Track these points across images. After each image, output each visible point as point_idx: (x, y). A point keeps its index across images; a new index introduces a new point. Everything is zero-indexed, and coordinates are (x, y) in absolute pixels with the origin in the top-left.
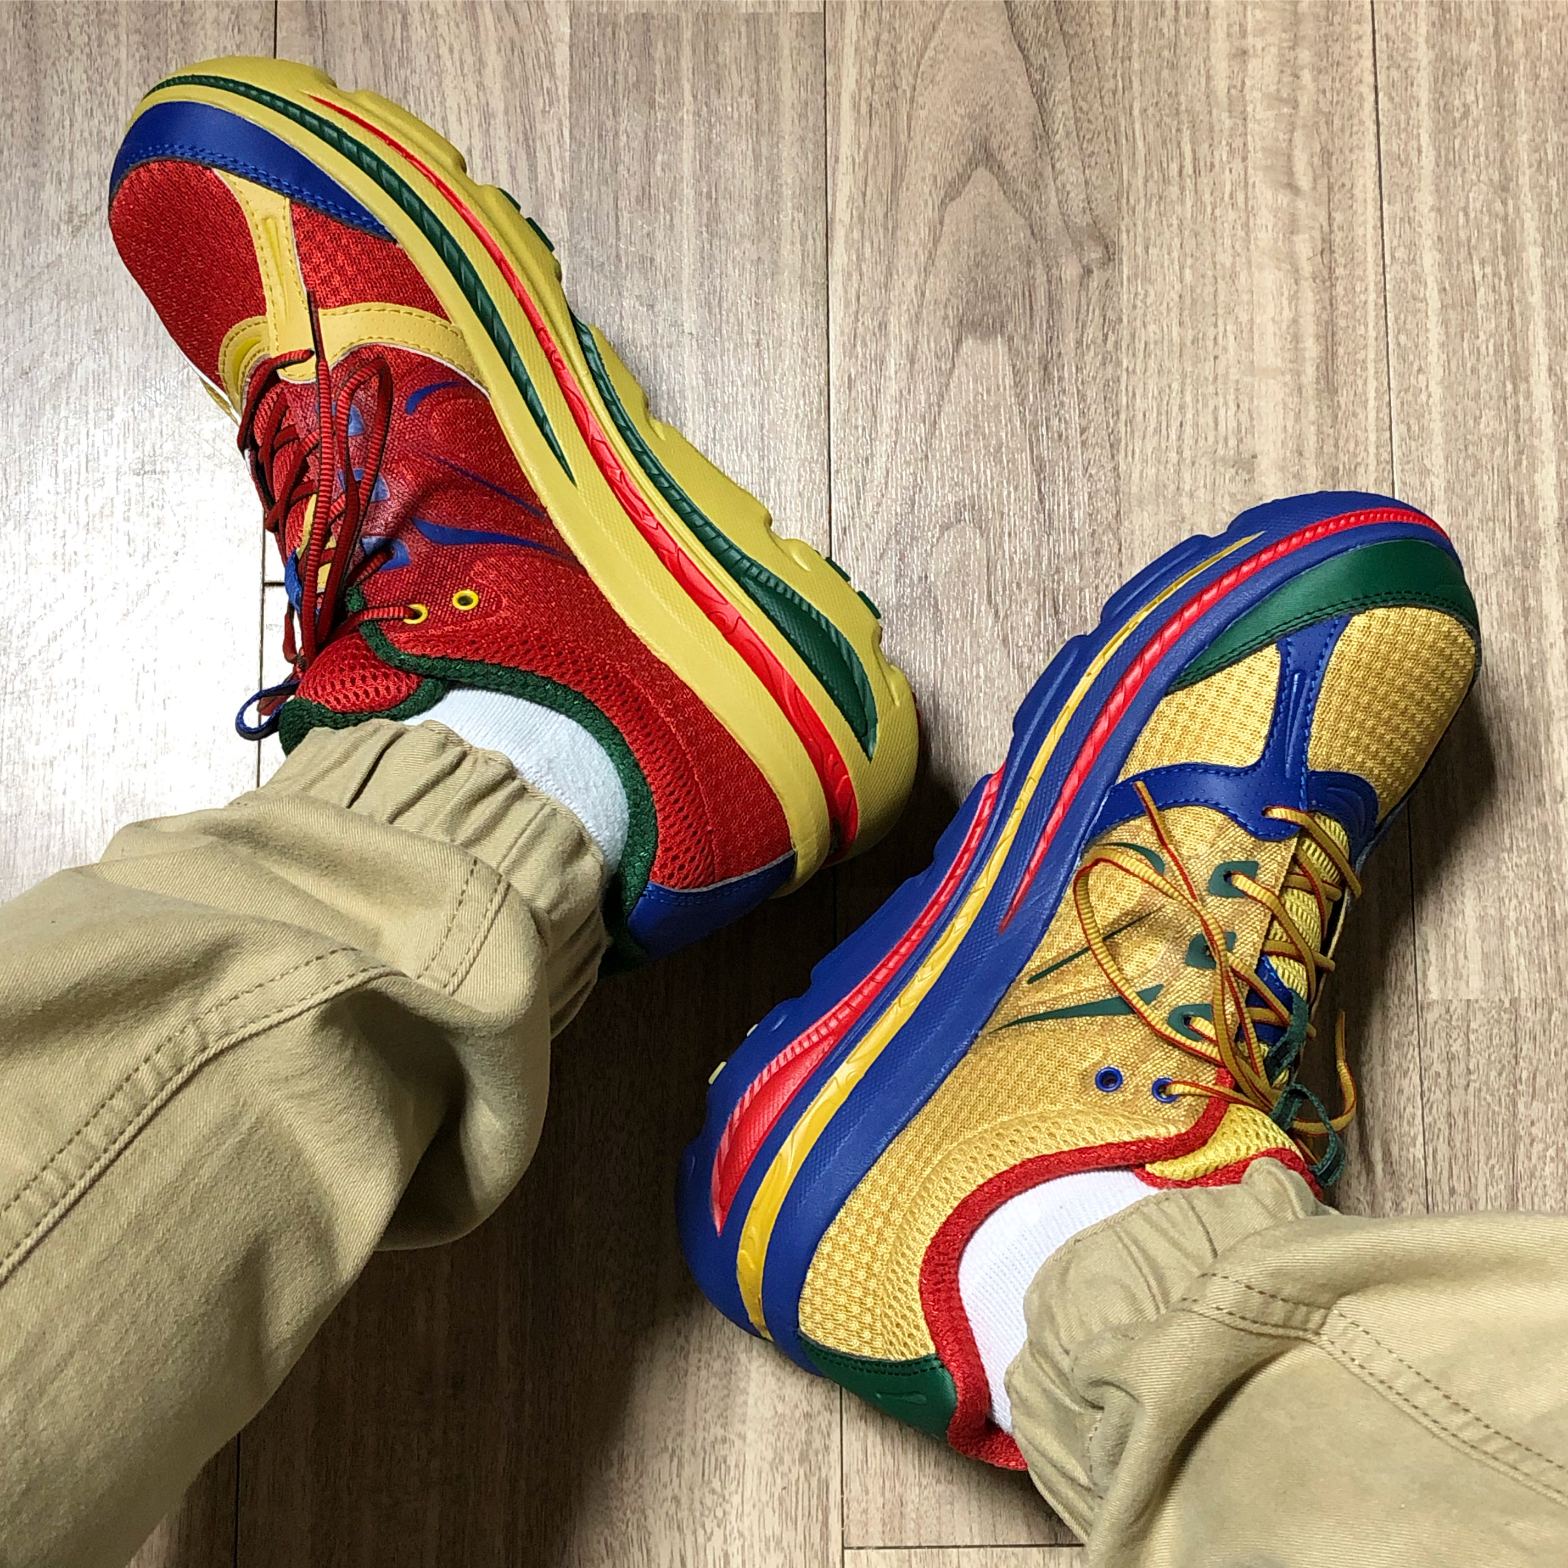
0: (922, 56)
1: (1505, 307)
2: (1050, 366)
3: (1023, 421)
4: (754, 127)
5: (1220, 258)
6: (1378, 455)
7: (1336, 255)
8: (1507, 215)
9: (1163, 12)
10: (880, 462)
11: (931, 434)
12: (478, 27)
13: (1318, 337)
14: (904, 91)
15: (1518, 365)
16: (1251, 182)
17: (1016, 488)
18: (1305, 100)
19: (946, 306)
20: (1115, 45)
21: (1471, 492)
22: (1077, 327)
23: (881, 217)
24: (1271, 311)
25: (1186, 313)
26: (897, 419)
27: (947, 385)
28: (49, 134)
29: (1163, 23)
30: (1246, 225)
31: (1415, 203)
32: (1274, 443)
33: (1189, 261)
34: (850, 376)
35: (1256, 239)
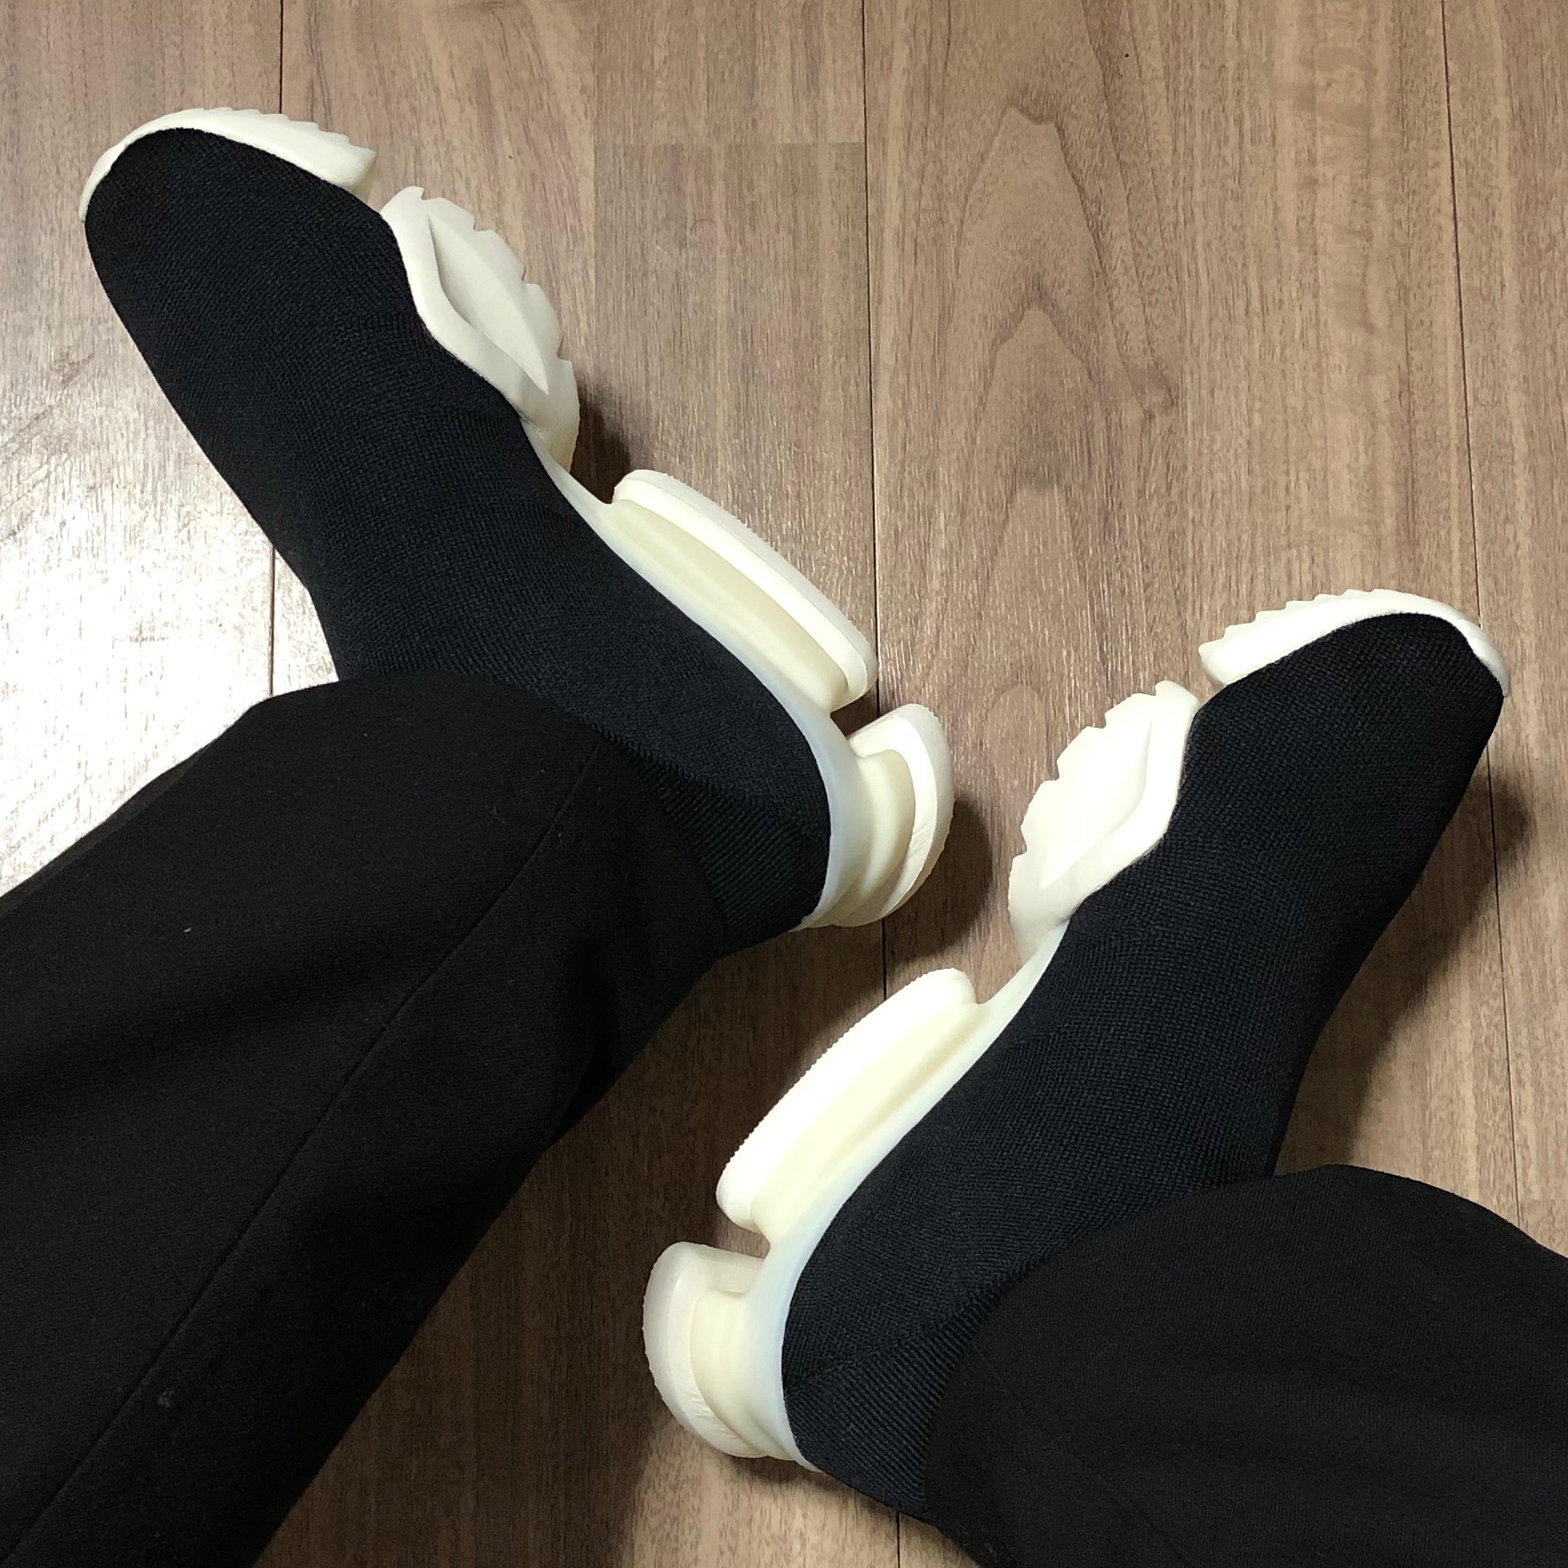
0: (970, 189)
2: (1111, 518)
4: (792, 263)
5: (1291, 400)
7: (1414, 396)
9: (1227, 140)
11: (984, 590)
12: (496, 162)
13: (1397, 485)
14: (952, 226)
16: (1322, 320)
18: (1379, 232)
19: (998, 454)
20: (1176, 174)
22: (1139, 476)
23: (927, 358)
25: (1255, 460)
26: (947, 575)
27: (1001, 538)
28: (37, 274)
29: (1227, 152)
30: (1319, 365)
31: (1499, 340)
33: (1258, 405)
34: (896, 531)
35: (1329, 379)
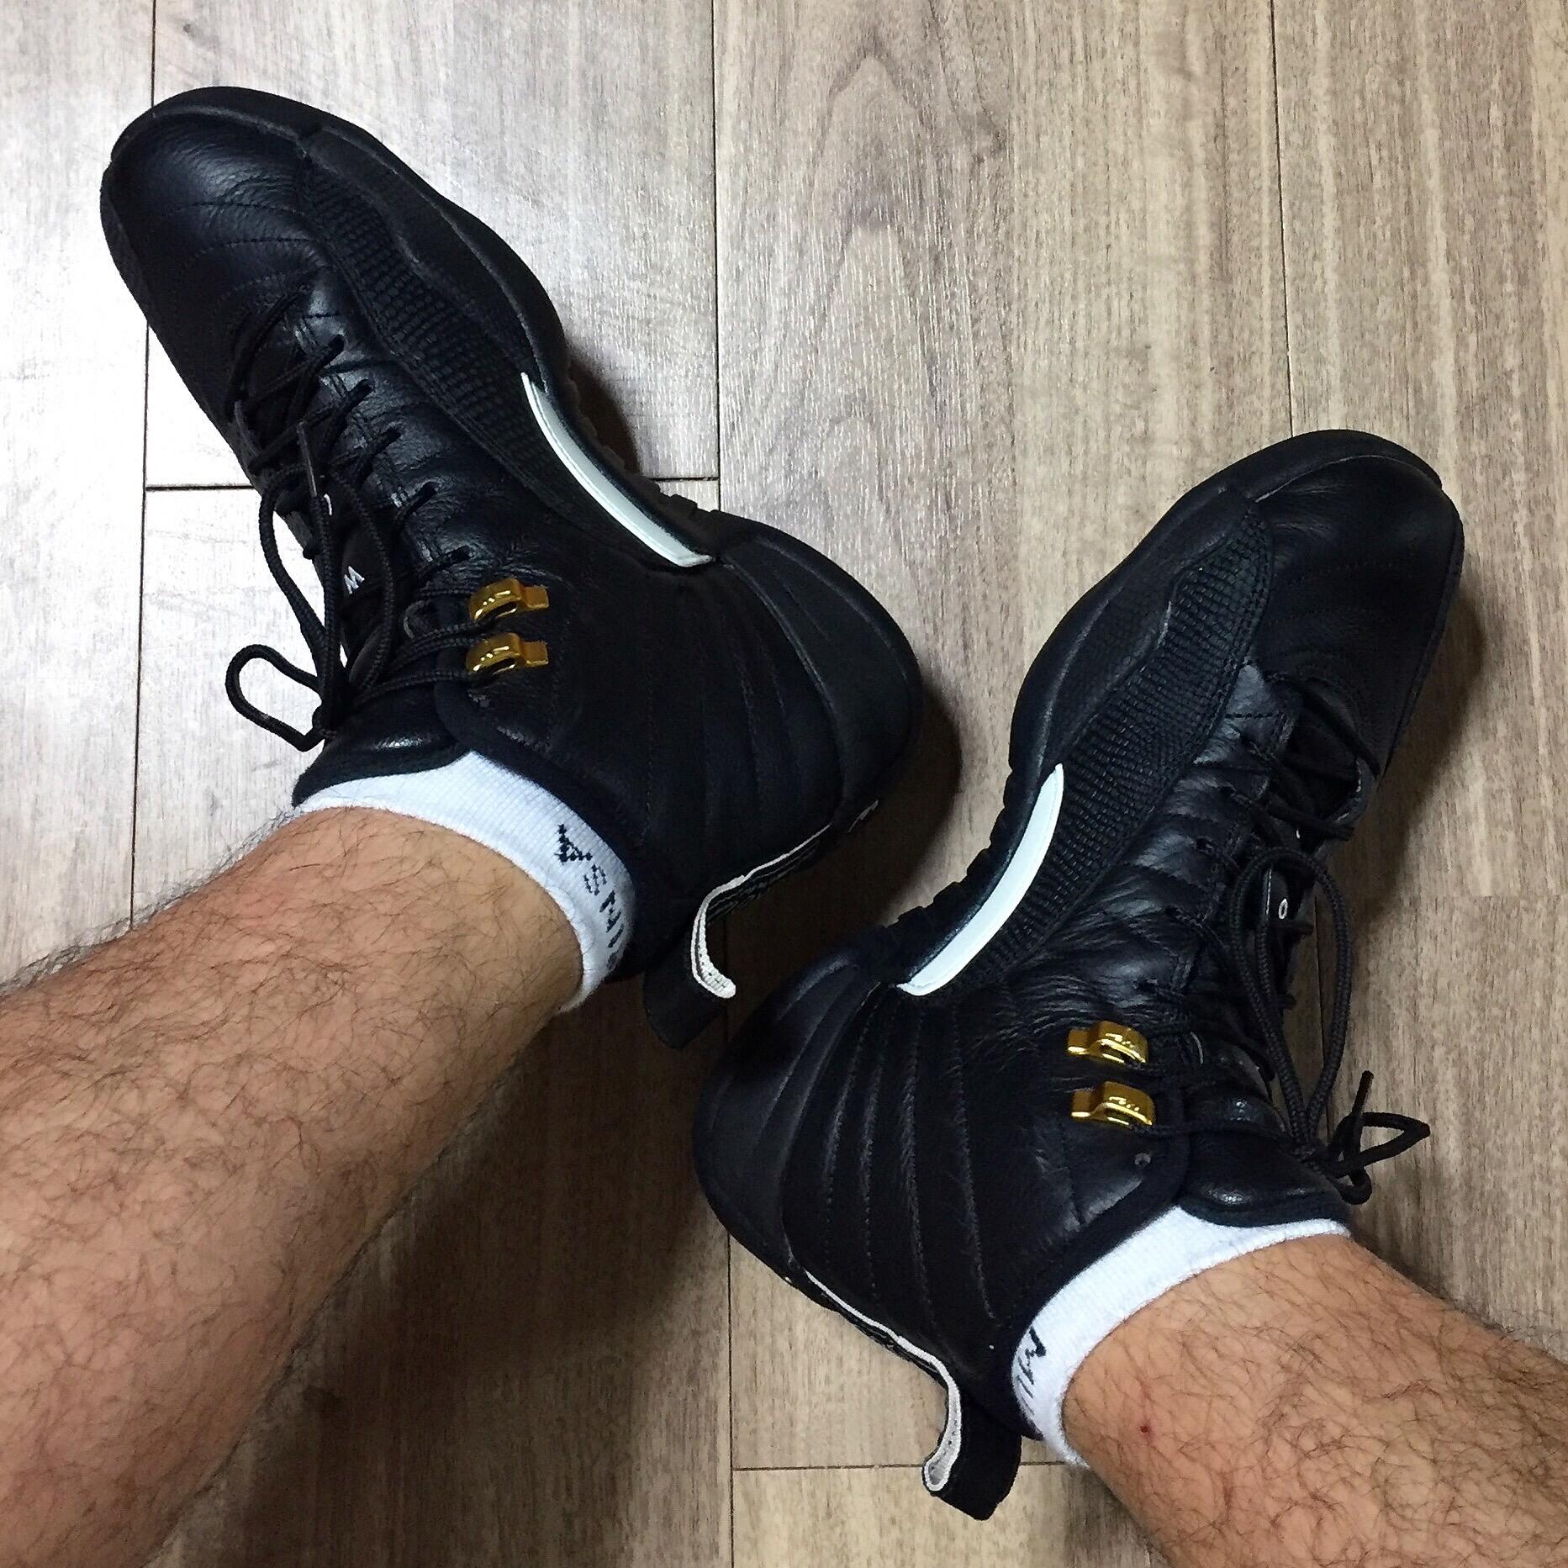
1: (1402, 191)
3: (914, 313)
6: (1273, 345)
8: (1404, 96)
10: (768, 358)
15: (1415, 251)
17: (907, 381)
21: (1368, 380)
24: (1163, 197)
32: (1168, 332)
